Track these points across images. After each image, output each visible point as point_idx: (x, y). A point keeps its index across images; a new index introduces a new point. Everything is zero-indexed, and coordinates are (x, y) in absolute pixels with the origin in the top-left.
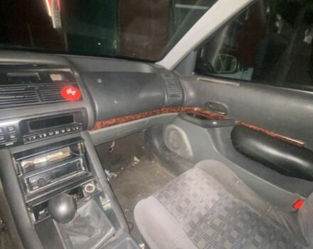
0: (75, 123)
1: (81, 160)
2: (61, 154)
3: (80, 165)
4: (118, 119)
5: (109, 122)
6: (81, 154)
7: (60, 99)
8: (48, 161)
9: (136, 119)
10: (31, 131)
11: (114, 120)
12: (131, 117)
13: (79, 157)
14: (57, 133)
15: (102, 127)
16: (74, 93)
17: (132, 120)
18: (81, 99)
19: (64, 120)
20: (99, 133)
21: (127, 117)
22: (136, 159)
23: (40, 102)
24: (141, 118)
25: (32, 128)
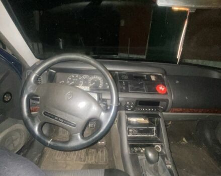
0: (160, 106)
1: (155, 128)
2: (143, 119)
3: (153, 131)
4: (184, 109)
5: (177, 110)
6: (156, 125)
7: (155, 91)
8: (136, 122)
9: (197, 112)
10: (138, 106)
11: (181, 109)
12: (194, 110)
13: (154, 126)
14: (149, 110)
15: (172, 112)
16: (163, 89)
17: (194, 112)
18: (166, 93)
19: (154, 104)
20: (168, 115)
21: (191, 109)
22: (184, 139)
23: (145, 92)
24: (203, 112)
25: (139, 105)
